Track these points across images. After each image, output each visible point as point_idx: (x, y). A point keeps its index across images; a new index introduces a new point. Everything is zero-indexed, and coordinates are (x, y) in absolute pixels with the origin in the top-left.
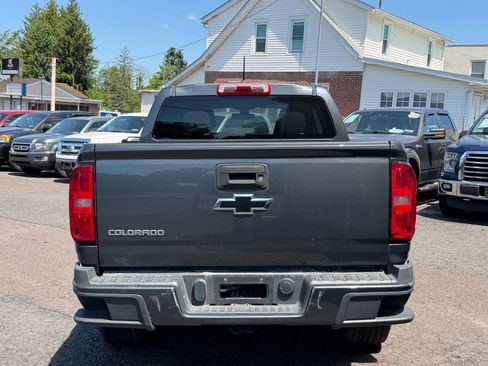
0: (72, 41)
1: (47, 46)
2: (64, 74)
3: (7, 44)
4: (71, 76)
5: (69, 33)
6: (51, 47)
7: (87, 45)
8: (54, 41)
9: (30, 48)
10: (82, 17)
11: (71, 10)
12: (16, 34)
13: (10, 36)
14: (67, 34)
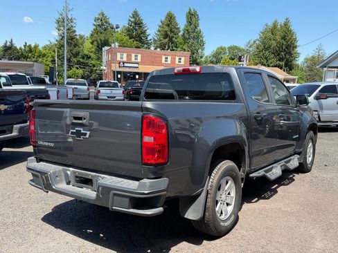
0: (285, 43)
1: (269, 47)
2: (278, 62)
3: (250, 47)
4: (282, 63)
5: (284, 38)
6: (272, 47)
7: (294, 44)
8: (274, 44)
9: (261, 49)
10: (292, 28)
11: (286, 24)
12: (254, 42)
13: (252, 42)
14: (282, 39)
